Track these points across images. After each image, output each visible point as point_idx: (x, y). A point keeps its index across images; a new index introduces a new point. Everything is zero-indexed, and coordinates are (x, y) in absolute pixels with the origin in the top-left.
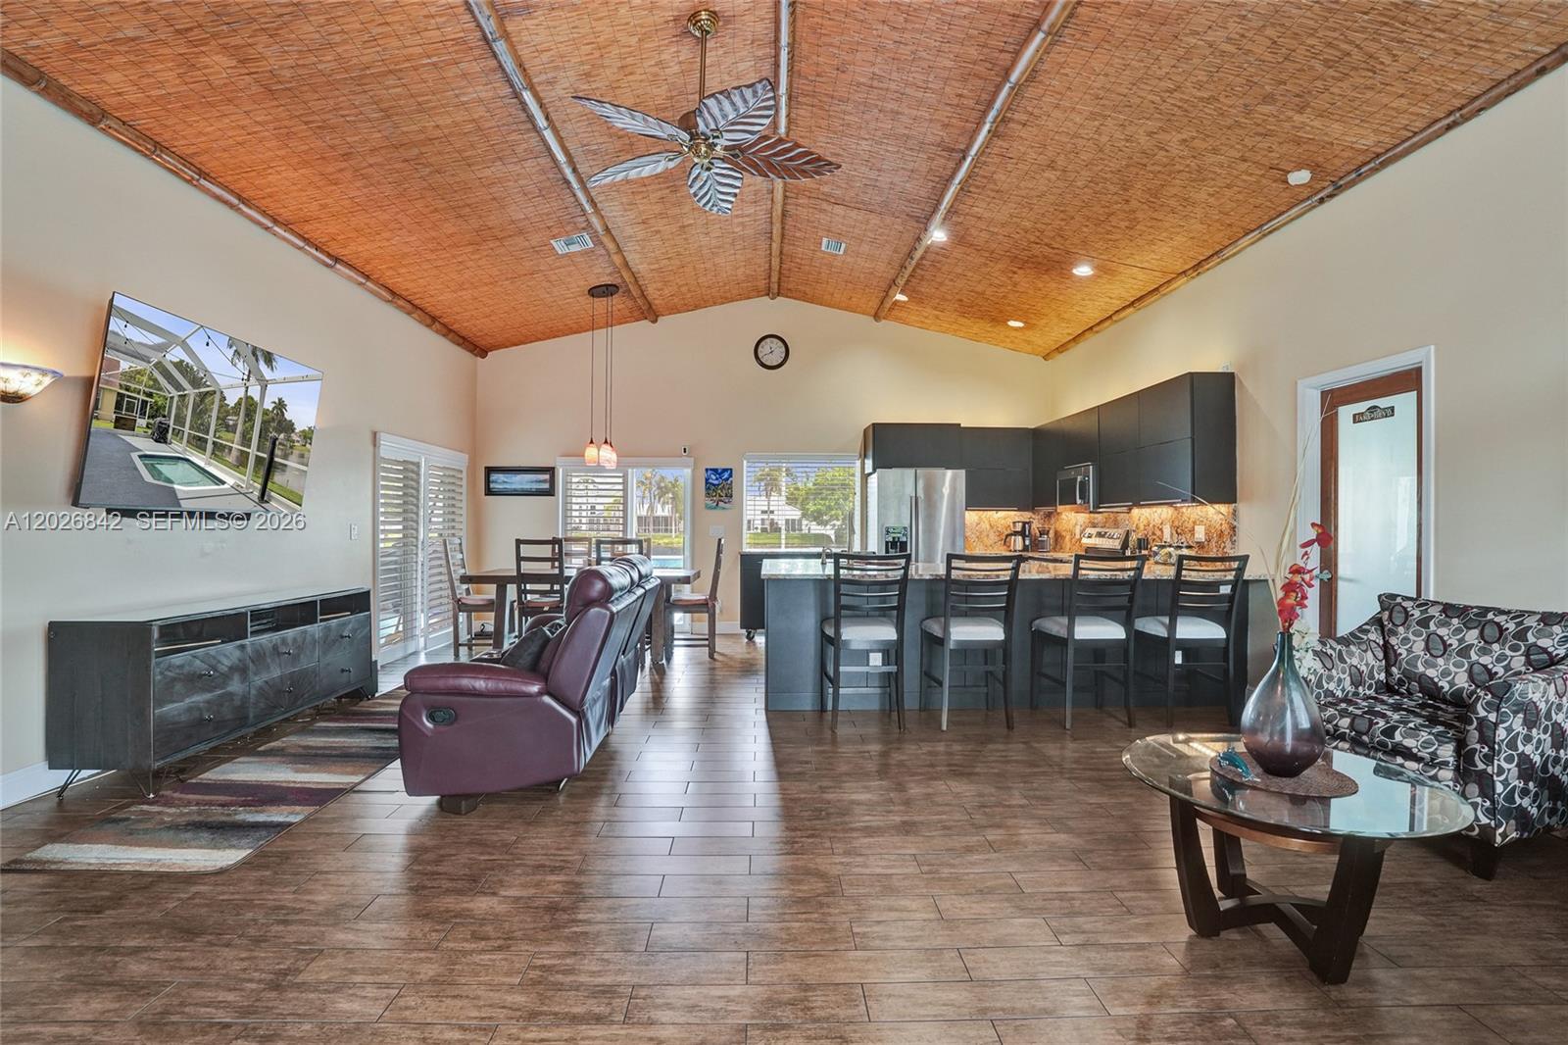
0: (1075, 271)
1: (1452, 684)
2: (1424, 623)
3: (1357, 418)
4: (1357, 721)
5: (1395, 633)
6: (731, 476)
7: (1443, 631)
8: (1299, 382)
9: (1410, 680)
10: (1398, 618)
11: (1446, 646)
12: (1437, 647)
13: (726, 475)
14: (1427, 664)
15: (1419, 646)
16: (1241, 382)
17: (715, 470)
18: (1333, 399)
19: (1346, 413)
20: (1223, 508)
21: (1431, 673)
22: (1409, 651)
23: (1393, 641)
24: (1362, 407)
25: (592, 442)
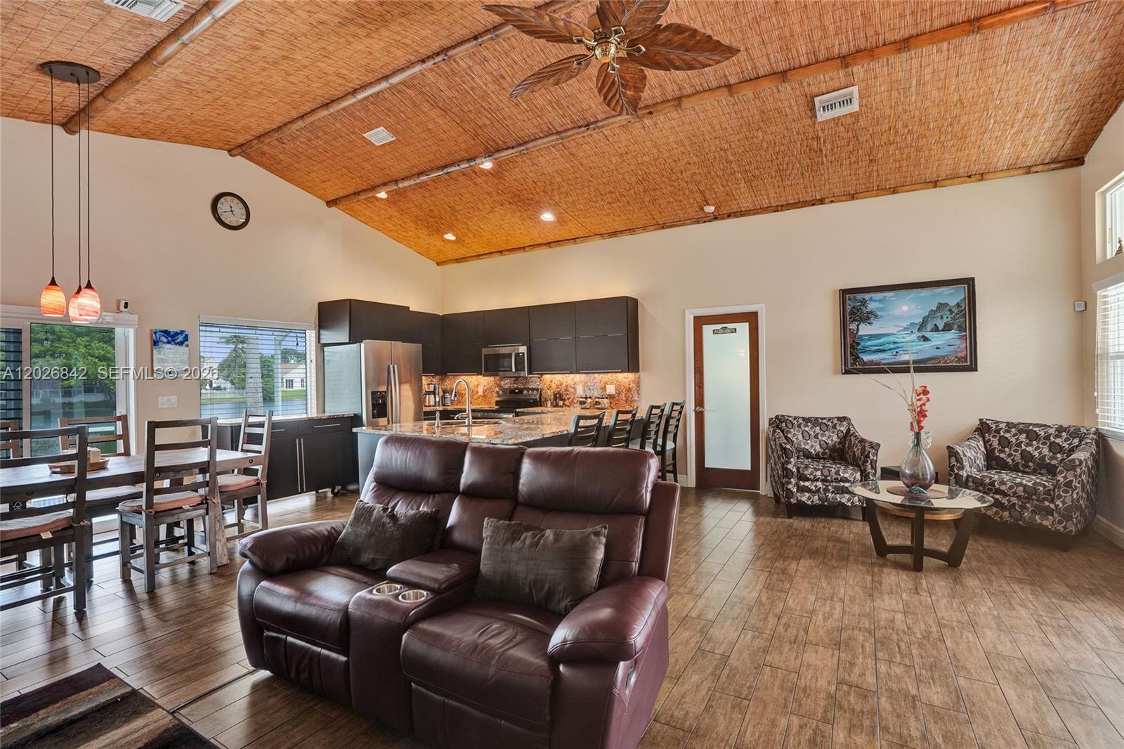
0: (542, 217)
1: (815, 450)
2: (799, 426)
3: (715, 332)
4: (824, 471)
5: (790, 432)
6: (186, 338)
7: (807, 429)
8: (686, 311)
9: (799, 452)
10: (790, 426)
11: (810, 435)
12: (806, 436)
13: (180, 338)
14: (805, 444)
15: (800, 436)
16: (642, 306)
17: (166, 333)
18: (700, 322)
19: (707, 330)
20: (631, 376)
21: (807, 447)
22: (797, 439)
23: (789, 436)
24: (719, 327)
25: (53, 283)
